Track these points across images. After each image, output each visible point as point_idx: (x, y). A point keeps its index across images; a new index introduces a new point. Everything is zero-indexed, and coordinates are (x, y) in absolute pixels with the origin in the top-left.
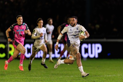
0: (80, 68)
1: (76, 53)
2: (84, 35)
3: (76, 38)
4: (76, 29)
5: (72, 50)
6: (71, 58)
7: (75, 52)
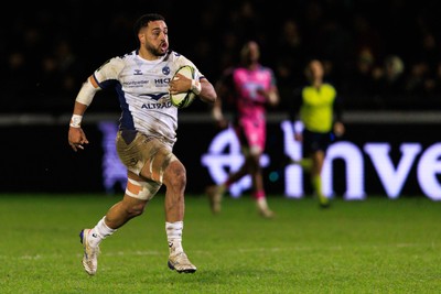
0: (170, 229)
1: (166, 163)
2: (190, 77)
3: (159, 106)
4: (161, 73)
5: (146, 153)
6: (136, 190)
7: (160, 158)
